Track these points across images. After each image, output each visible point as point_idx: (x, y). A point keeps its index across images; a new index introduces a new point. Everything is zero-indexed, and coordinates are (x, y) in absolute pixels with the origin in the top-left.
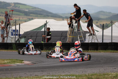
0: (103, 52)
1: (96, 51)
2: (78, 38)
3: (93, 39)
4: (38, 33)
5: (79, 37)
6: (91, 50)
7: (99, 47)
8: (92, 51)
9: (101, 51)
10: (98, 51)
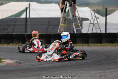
0: (110, 46)
1: (99, 45)
2: (73, 26)
3: (94, 29)
4: (16, 20)
5: (75, 26)
6: (92, 43)
7: (103, 39)
8: (93, 45)
9: (107, 44)
10: (102, 45)
